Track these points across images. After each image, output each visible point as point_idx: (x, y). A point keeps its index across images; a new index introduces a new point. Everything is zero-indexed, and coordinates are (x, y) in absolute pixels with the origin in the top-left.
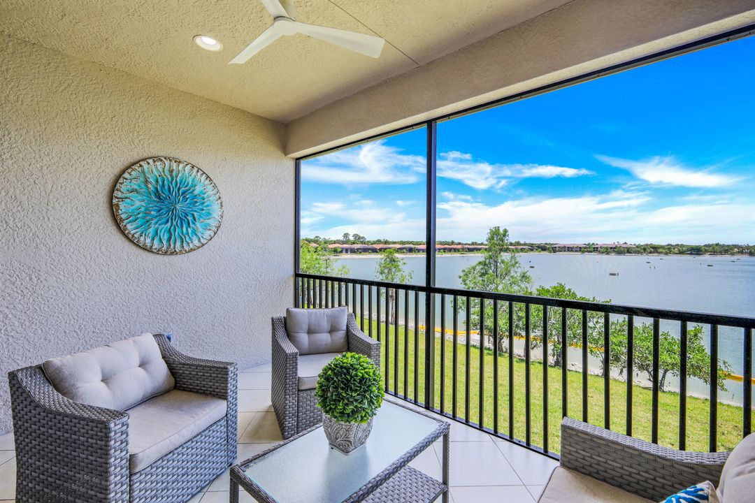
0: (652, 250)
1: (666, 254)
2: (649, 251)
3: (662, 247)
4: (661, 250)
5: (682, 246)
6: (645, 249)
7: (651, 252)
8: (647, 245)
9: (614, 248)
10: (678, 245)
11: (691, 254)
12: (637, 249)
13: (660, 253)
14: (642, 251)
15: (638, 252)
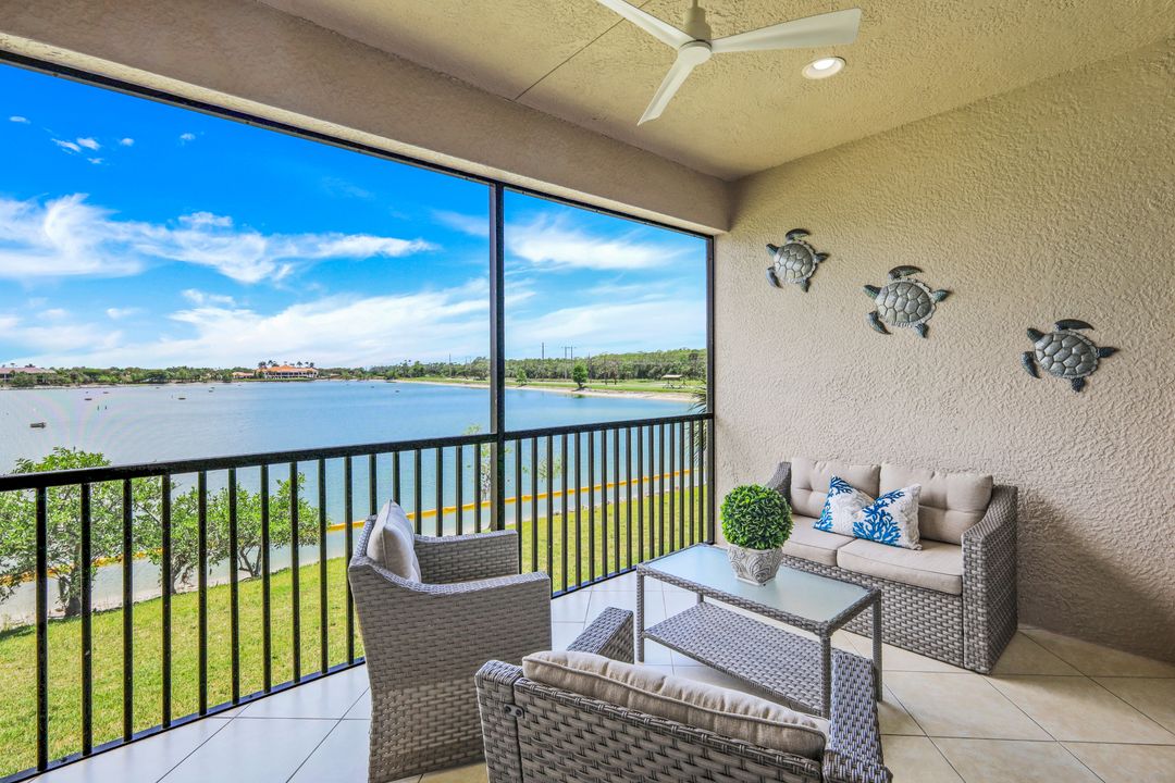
0: (88, 377)
1: (113, 383)
2: (81, 379)
3: (105, 373)
4: (103, 378)
5: (138, 370)
6: (74, 377)
7: (85, 382)
8: (76, 369)
9: (8, 376)
10: (130, 369)
11: (151, 382)
12: (59, 377)
13: (102, 382)
14: (69, 380)
15: (61, 383)
